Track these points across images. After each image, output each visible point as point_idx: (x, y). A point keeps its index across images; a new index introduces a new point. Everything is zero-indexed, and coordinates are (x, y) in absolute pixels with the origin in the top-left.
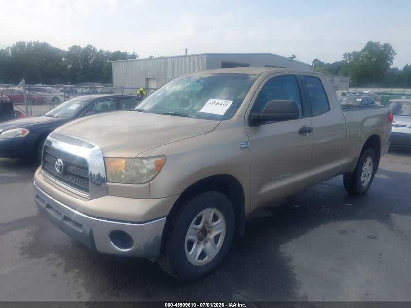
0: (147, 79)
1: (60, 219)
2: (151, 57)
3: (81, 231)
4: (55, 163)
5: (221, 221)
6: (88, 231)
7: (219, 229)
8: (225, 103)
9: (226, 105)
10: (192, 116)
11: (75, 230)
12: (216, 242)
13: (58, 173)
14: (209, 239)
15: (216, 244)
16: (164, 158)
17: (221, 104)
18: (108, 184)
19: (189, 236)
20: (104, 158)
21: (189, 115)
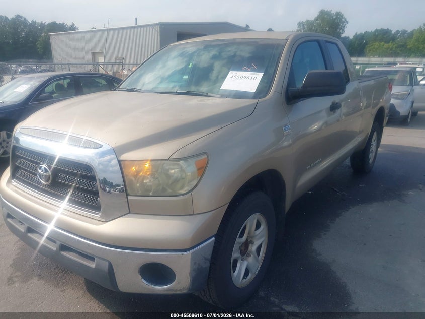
0: (94, 54)
1: (55, 249)
2: (93, 28)
3: (93, 265)
4: (36, 170)
5: (263, 227)
6: (105, 266)
7: (261, 237)
8: (254, 76)
9: (255, 78)
10: (215, 95)
11: (82, 264)
12: (258, 254)
13: (44, 185)
14: (251, 252)
15: (258, 256)
16: (206, 156)
17: (248, 78)
18: (129, 197)
19: (236, 254)
20: (119, 162)
21: (209, 94)
